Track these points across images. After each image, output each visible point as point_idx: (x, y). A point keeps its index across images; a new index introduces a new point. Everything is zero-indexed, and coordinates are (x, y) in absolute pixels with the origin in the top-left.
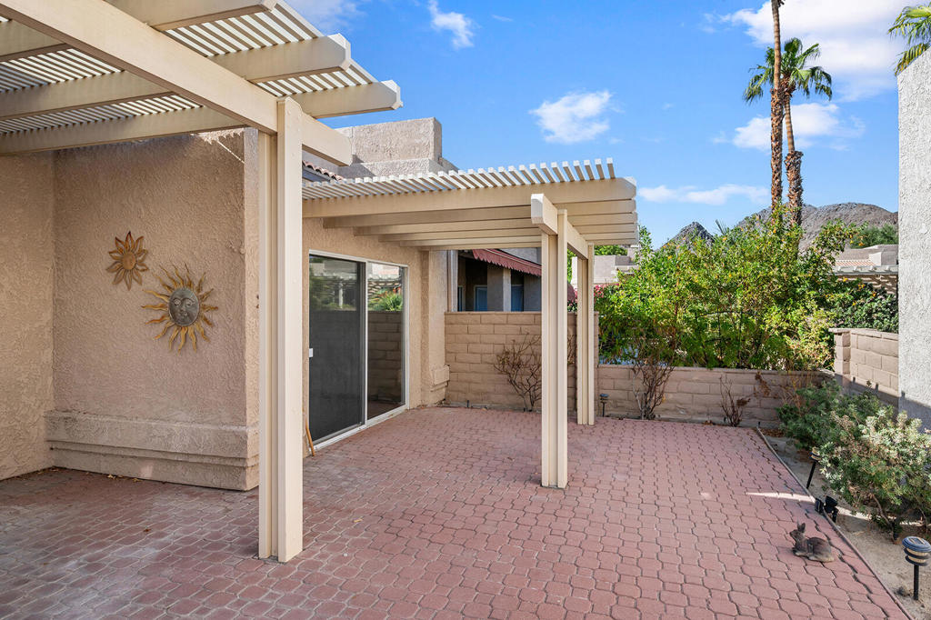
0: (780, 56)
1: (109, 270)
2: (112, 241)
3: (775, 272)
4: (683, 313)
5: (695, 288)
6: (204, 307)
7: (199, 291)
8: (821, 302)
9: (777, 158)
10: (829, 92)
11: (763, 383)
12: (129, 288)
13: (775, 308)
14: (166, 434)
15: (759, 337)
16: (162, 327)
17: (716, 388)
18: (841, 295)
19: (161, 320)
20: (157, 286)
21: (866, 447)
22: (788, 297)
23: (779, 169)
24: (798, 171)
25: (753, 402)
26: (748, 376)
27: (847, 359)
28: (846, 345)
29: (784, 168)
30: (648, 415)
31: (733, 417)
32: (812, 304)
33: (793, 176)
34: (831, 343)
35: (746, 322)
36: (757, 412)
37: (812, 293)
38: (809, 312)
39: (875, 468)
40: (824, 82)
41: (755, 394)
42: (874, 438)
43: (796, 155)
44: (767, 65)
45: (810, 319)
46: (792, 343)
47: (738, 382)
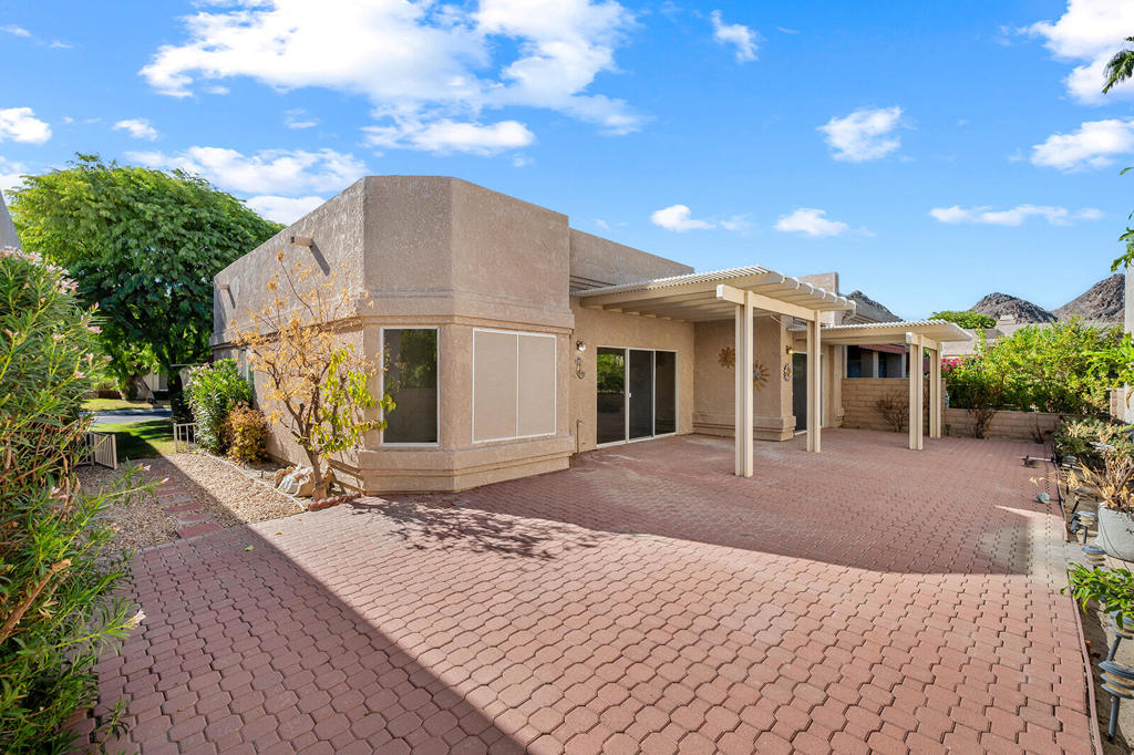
2: (721, 351)
6: (762, 375)
7: (760, 369)
15: (1063, 395)
17: (1030, 423)
27: (1115, 405)
28: (1114, 398)
30: (979, 435)
31: (1040, 438)
46: (1085, 397)
47: (1047, 420)
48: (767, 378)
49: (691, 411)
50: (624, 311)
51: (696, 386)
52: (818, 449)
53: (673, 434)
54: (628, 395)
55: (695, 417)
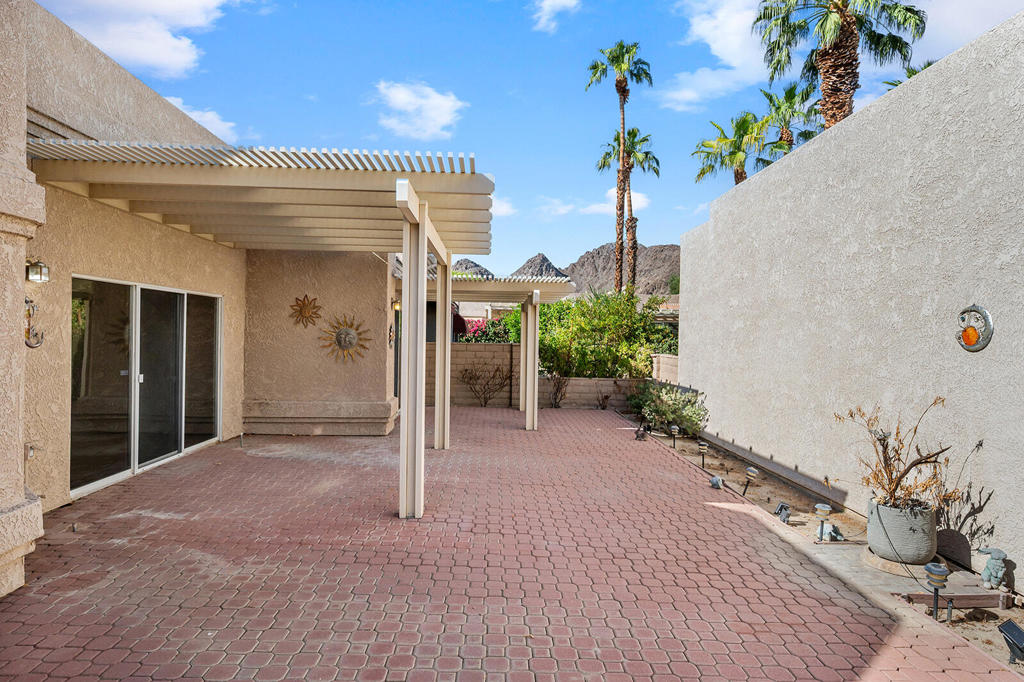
0: (624, 138)
1: (291, 316)
2: (294, 300)
3: (625, 322)
4: (575, 345)
5: (582, 330)
6: (360, 339)
7: (357, 330)
8: (648, 340)
9: (620, 224)
10: (657, 173)
11: (618, 386)
12: (306, 327)
13: (624, 343)
14: (337, 408)
15: (616, 360)
16: (330, 349)
17: (594, 389)
18: (657, 336)
19: (330, 345)
20: (326, 327)
21: (662, 401)
22: (631, 337)
23: (621, 233)
24: (634, 233)
25: (613, 396)
26: (610, 381)
27: (658, 370)
28: (658, 363)
29: (625, 230)
30: (557, 406)
31: (603, 404)
32: (643, 341)
33: (631, 237)
34: (652, 362)
35: (610, 351)
36: (613, 402)
37: (644, 334)
38: (642, 345)
39: (664, 408)
40: (655, 165)
41: (614, 392)
42: (665, 397)
43: (633, 220)
44: (615, 144)
45: (642, 349)
46: (632, 362)
47: (606, 385)
48: (367, 344)
49: (240, 396)
50: (135, 207)
51: (249, 356)
52: (447, 446)
53: (213, 441)
54: (137, 378)
55: (246, 406)
